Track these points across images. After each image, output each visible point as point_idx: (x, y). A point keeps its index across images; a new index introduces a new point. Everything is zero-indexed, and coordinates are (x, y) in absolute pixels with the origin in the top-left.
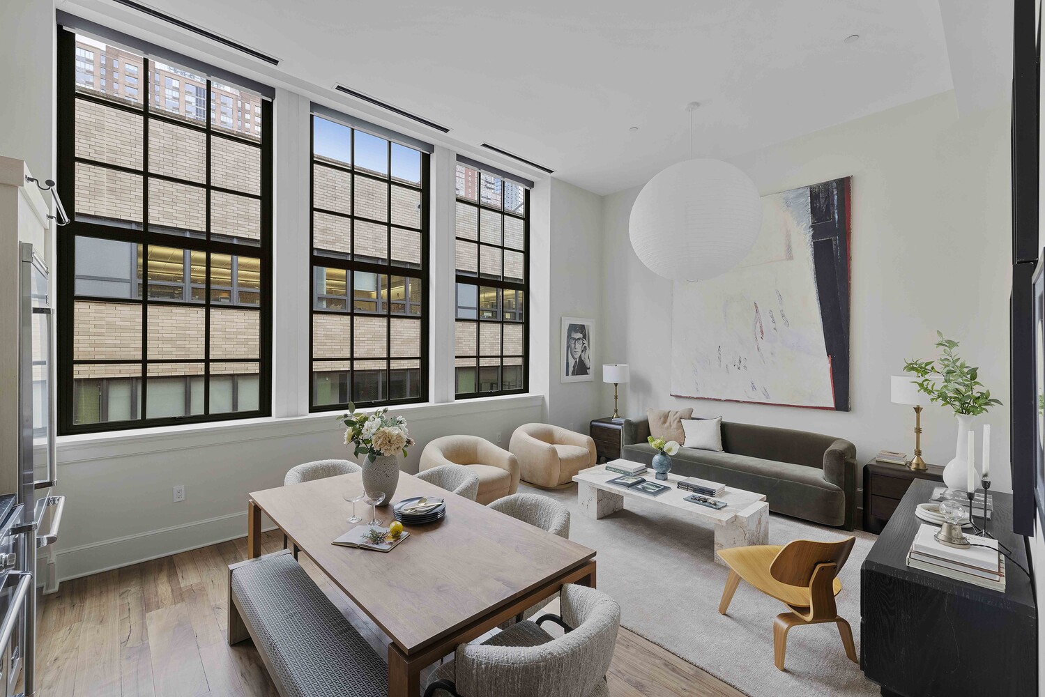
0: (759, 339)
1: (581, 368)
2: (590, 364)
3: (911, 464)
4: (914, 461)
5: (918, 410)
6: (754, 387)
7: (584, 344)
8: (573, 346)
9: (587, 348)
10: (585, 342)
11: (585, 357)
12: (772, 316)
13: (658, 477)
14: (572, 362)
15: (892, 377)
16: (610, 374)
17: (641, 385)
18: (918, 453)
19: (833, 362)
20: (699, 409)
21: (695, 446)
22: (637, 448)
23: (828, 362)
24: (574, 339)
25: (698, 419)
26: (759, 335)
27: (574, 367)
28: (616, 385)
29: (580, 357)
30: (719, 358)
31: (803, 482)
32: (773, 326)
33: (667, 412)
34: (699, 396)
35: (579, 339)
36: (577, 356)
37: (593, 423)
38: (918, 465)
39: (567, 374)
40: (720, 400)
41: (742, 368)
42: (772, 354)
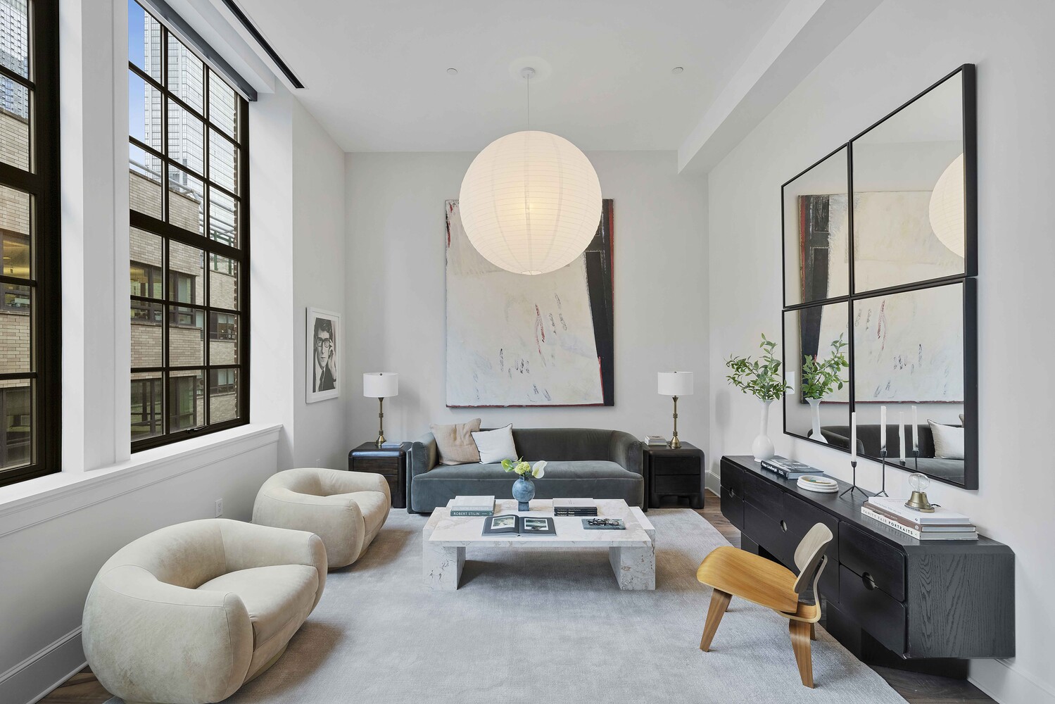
0: (541, 342)
1: (327, 382)
2: (337, 374)
3: (671, 443)
4: (674, 441)
5: (675, 399)
6: (536, 391)
7: (330, 346)
8: (320, 349)
9: (334, 352)
10: (332, 344)
11: (331, 366)
12: (552, 320)
13: (522, 508)
14: (319, 372)
15: (659, 373)
16: (375, 386)
17: (407, 398)
18: (675, 434)
19: (602, 363)
20: (487, 419)
21: (492, 461)
22: (435, 476)
23: (598, 362)
24: (321, 339)
25: (489, 430)
26: (540, 337)
27: (321, 379)
28: (381, 399)
29: (327, 365)
30: (502, 362)
31: (616, 477)
32: (553, 329)
33: (454, 426)
34: (480, 404)
35: (326, 339)
36: (324, 364)
37: (354, 454)
38: (676, 443)
39: (314, 391)
40: (503, 407)
41: (524, 371)
42: (552, 356)
